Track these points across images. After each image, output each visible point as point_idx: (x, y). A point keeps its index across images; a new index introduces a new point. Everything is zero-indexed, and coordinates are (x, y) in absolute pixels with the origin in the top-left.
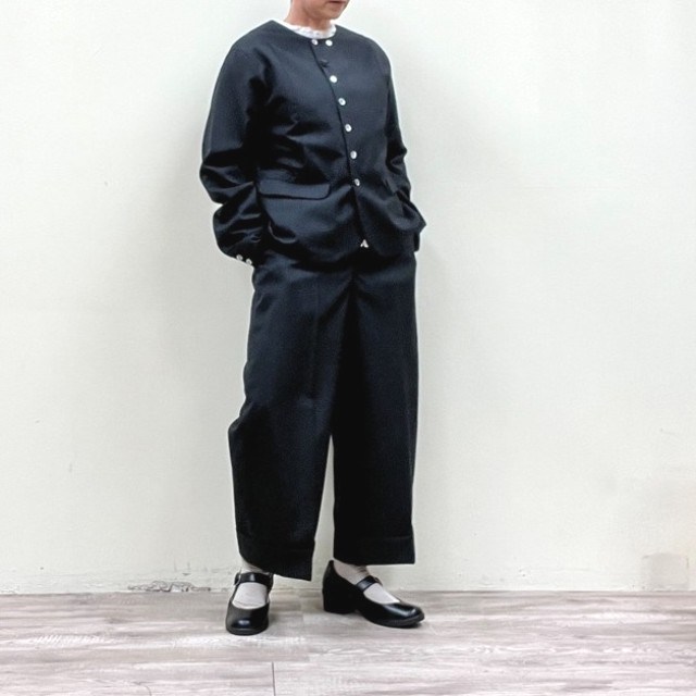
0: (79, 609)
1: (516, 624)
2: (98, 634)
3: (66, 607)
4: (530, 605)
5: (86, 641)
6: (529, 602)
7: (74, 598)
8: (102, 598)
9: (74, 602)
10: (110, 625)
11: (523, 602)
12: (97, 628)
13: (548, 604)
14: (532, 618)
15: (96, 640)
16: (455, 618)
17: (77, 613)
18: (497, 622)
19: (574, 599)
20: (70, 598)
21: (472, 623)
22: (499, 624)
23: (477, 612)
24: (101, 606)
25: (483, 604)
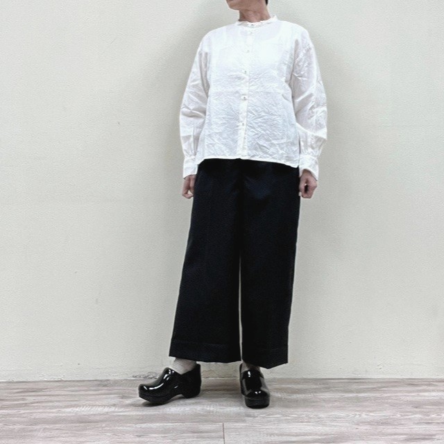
0: (102, 390)
1: (376, 398)
2: (114, 405)
3: (94, 388)
4: (384, 387)
5: (106, 410)
6: (384, 385)
7: (99, 383)
8: (116, 383)
9: (99, 385)
10: (121, 400)
11: (379, 385)
12: (113, 402)
13: (395, 386)
14: (386, 395)
15: (113, 409)
16: (338, 395)
17: (100, 392)
18: (364, 397)
19: (412, 383)
20: (96, 383)
21: (348, 398)
22: (365, 399)
23: (351, 392)
24: (116, 388)
25: (355, 387)
